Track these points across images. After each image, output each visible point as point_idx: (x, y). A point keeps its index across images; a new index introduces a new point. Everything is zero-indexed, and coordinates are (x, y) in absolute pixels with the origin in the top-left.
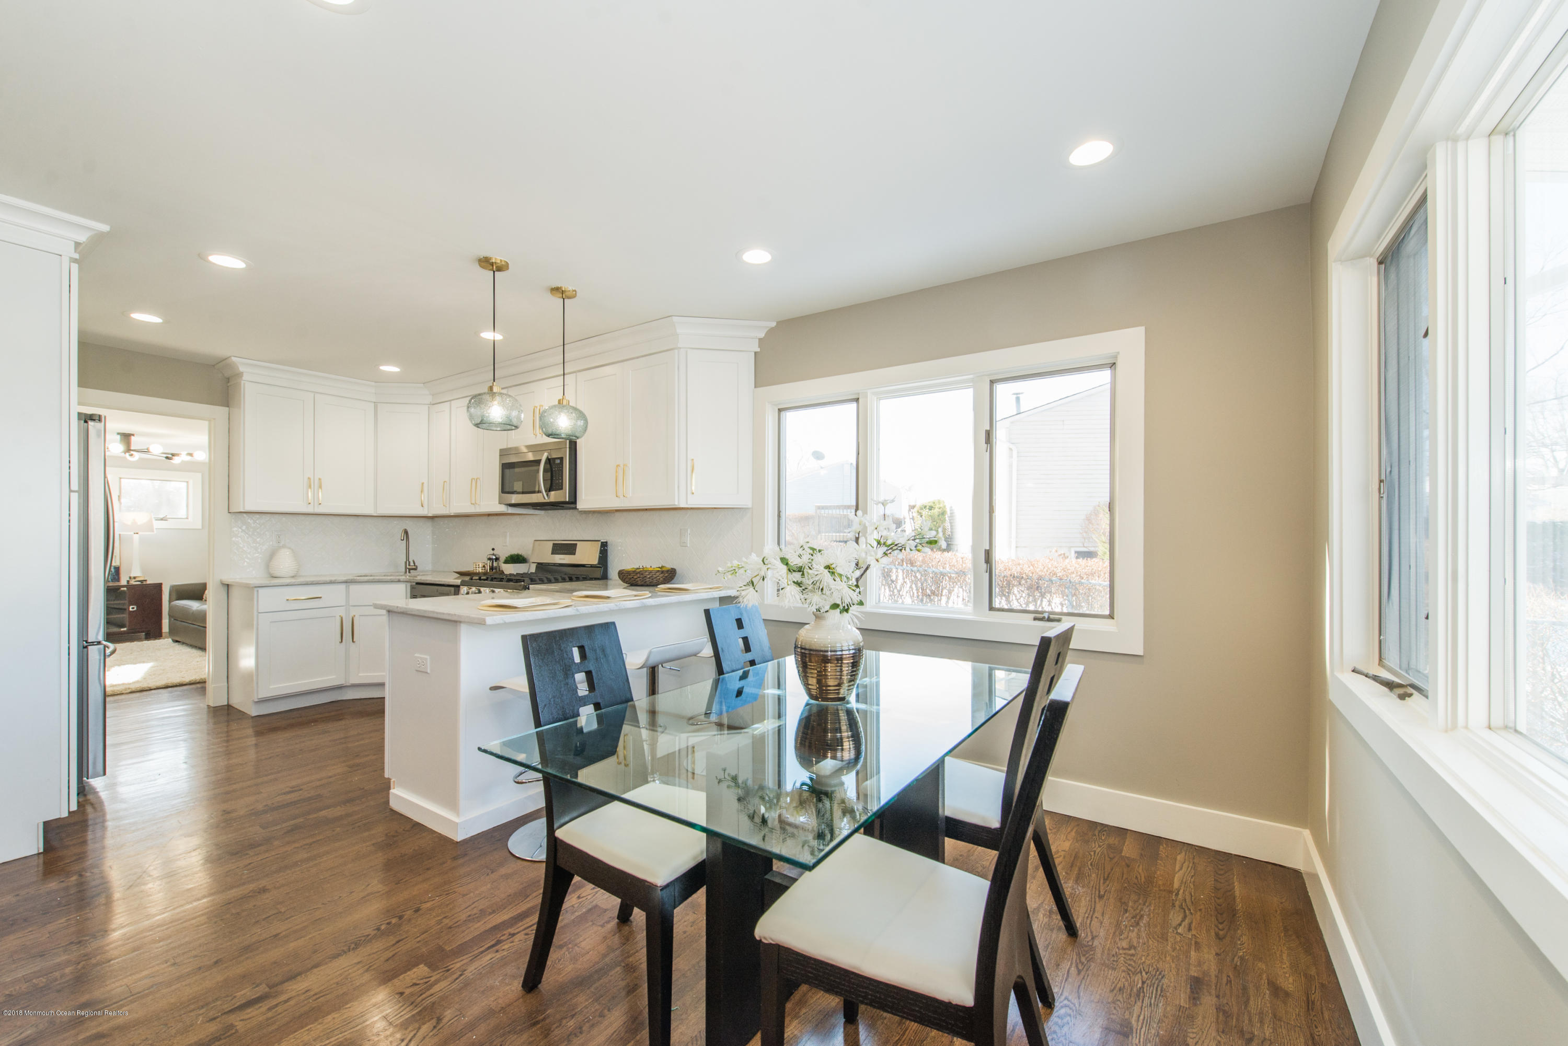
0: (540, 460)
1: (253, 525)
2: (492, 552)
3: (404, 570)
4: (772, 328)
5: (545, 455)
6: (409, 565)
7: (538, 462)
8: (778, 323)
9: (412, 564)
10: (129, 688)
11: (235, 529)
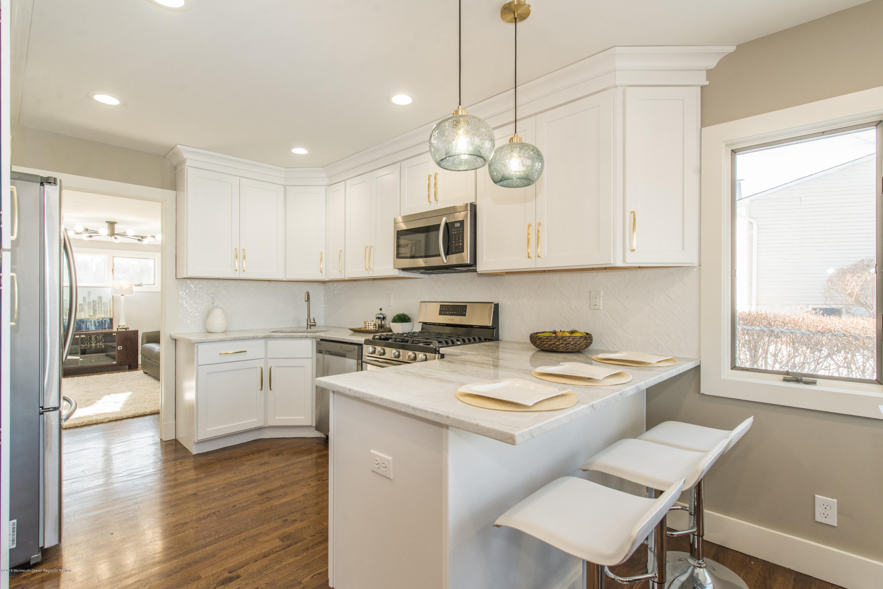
0: (439, 225)
1: (194, 289)
2: (379, 312)
3: (306, 325)
4: (731, 54)
5: (444, 220)
6: (310, 322)
7: (437, 227)
8: (737, 46)
9: (312, 321)
10: (108, 418)
11: (181, 293)
